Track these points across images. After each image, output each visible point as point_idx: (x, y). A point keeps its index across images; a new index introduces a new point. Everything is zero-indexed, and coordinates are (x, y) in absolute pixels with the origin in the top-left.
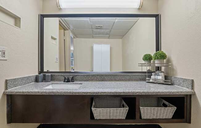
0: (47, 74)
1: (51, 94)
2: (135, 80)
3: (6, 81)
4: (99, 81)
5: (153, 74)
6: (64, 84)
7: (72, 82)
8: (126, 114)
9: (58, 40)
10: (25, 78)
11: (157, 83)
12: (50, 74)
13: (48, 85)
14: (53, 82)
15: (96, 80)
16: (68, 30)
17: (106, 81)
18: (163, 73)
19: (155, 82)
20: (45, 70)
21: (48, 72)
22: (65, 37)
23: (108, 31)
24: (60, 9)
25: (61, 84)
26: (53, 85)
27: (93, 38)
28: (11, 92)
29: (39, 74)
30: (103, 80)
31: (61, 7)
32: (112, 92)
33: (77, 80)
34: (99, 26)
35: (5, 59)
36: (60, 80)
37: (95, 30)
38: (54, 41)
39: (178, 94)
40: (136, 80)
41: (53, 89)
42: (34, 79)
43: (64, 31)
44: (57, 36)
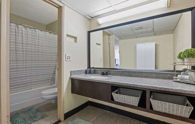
0: (92, 69)
1: (89, 80)
2: (162, 78)
3: (71, 71)
4: (127, 76)
5: (182, 73)
6: (100, 76)
7: (106, 75)
8: (138, 102)
9: (102, 45)
10: (79, 71)
11: (183, 83)
12: (93, 69)
13: (91, 76)
14: (95, 75)
15: (125, 76)
16: (111, 35)
17: (133, 76)
18: (193, 72)
19: (181, 82)
20: (91, 67)
21: (93, 68)
22: (109, 41)
23: (151, 29)
24: (100, 25)
25: (99, 76)
26: (95, 76)
27: (137, 37)
28: (73, 77)
29: (88, 69)
30: (130, 76)
31: (100, 24)
32: (125, 83)
33: (110, 74)
34: (138, 27)
35: (70, 60)
36: (100, 74)
37: (135, 31)
38: (99, 46)
39: (192, 93)
40: (164, 78)
41: (94, 78)
42: (84, 72)
43: (109, 36)
44: (101, 42)
